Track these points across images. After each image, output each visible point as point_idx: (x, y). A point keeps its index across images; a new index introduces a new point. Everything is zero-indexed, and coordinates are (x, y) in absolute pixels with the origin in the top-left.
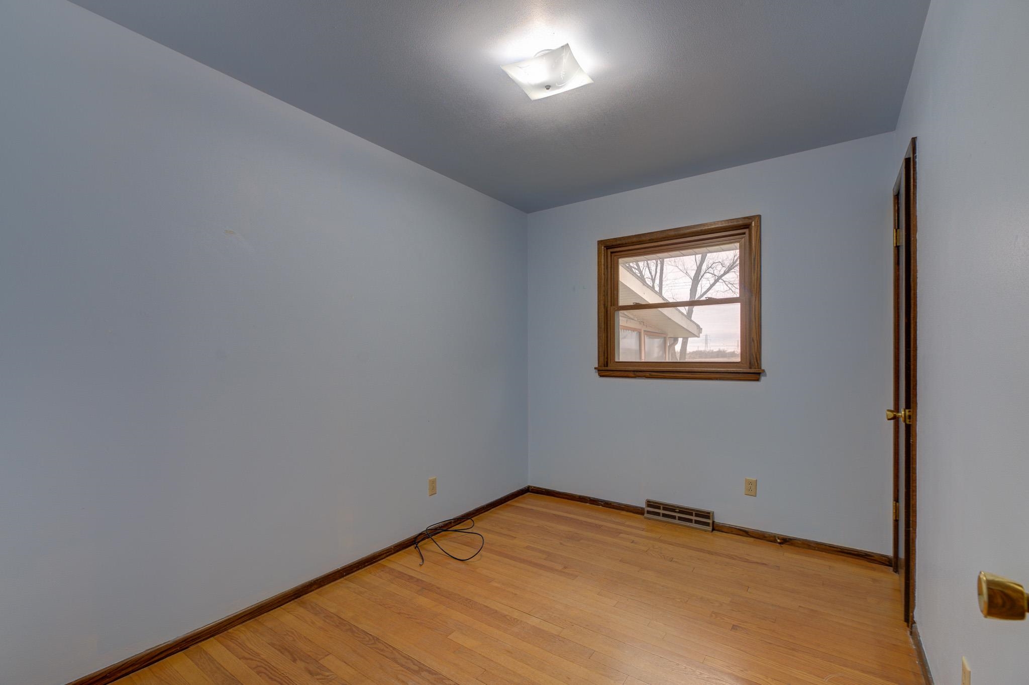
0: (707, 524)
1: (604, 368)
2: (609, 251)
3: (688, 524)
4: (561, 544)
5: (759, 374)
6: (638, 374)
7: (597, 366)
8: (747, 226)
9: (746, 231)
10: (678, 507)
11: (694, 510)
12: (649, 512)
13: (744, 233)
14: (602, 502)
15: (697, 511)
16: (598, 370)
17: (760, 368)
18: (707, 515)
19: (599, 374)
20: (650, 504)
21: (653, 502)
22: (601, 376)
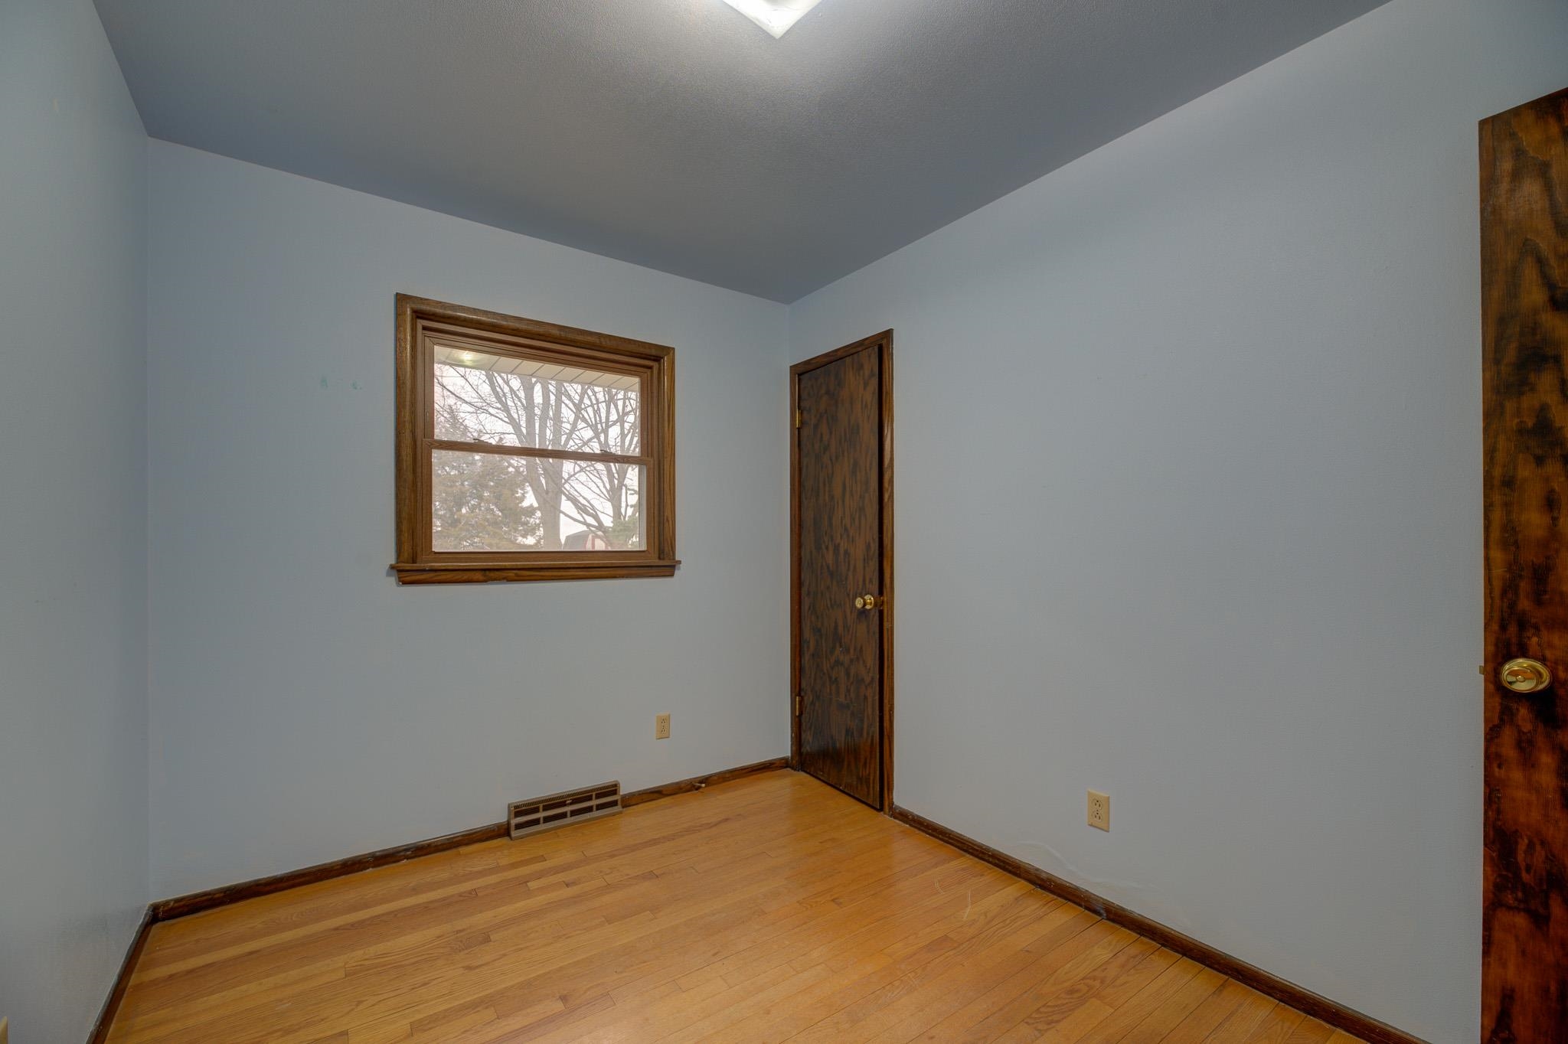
0: (614, 803)
1: (408, 566)
2: (421, 323)
3: (588, 816)
4: (469, 968)
5: (673, 567)
6: (492, 574)
7: (393, 562)
8: (658, 359)
9: (655, 365)
10: (569, 796)
11: (592, 791)
12: (519, 826)
13: (650, 368)
14: (406, 850)
15: (598, 789)
16: (400, 571)
17: (674, 559)
18: (612, 789)
19: (399, 578)
20: (519, 810)
21: (525, 805)
22: (405, 583)
